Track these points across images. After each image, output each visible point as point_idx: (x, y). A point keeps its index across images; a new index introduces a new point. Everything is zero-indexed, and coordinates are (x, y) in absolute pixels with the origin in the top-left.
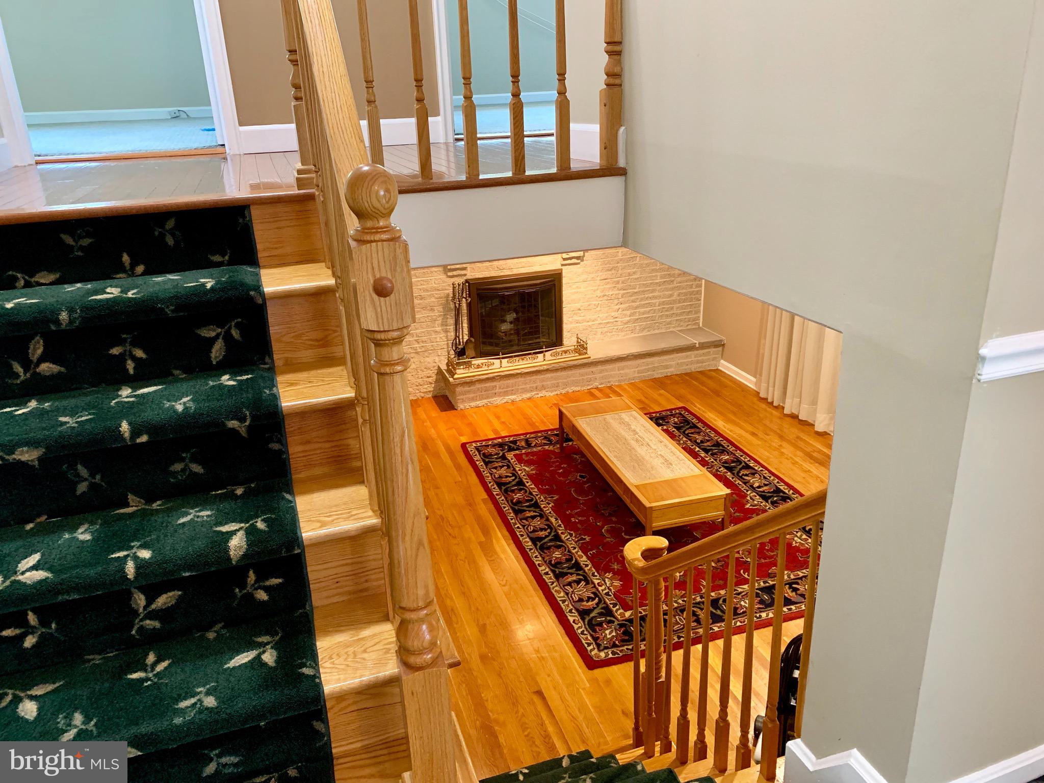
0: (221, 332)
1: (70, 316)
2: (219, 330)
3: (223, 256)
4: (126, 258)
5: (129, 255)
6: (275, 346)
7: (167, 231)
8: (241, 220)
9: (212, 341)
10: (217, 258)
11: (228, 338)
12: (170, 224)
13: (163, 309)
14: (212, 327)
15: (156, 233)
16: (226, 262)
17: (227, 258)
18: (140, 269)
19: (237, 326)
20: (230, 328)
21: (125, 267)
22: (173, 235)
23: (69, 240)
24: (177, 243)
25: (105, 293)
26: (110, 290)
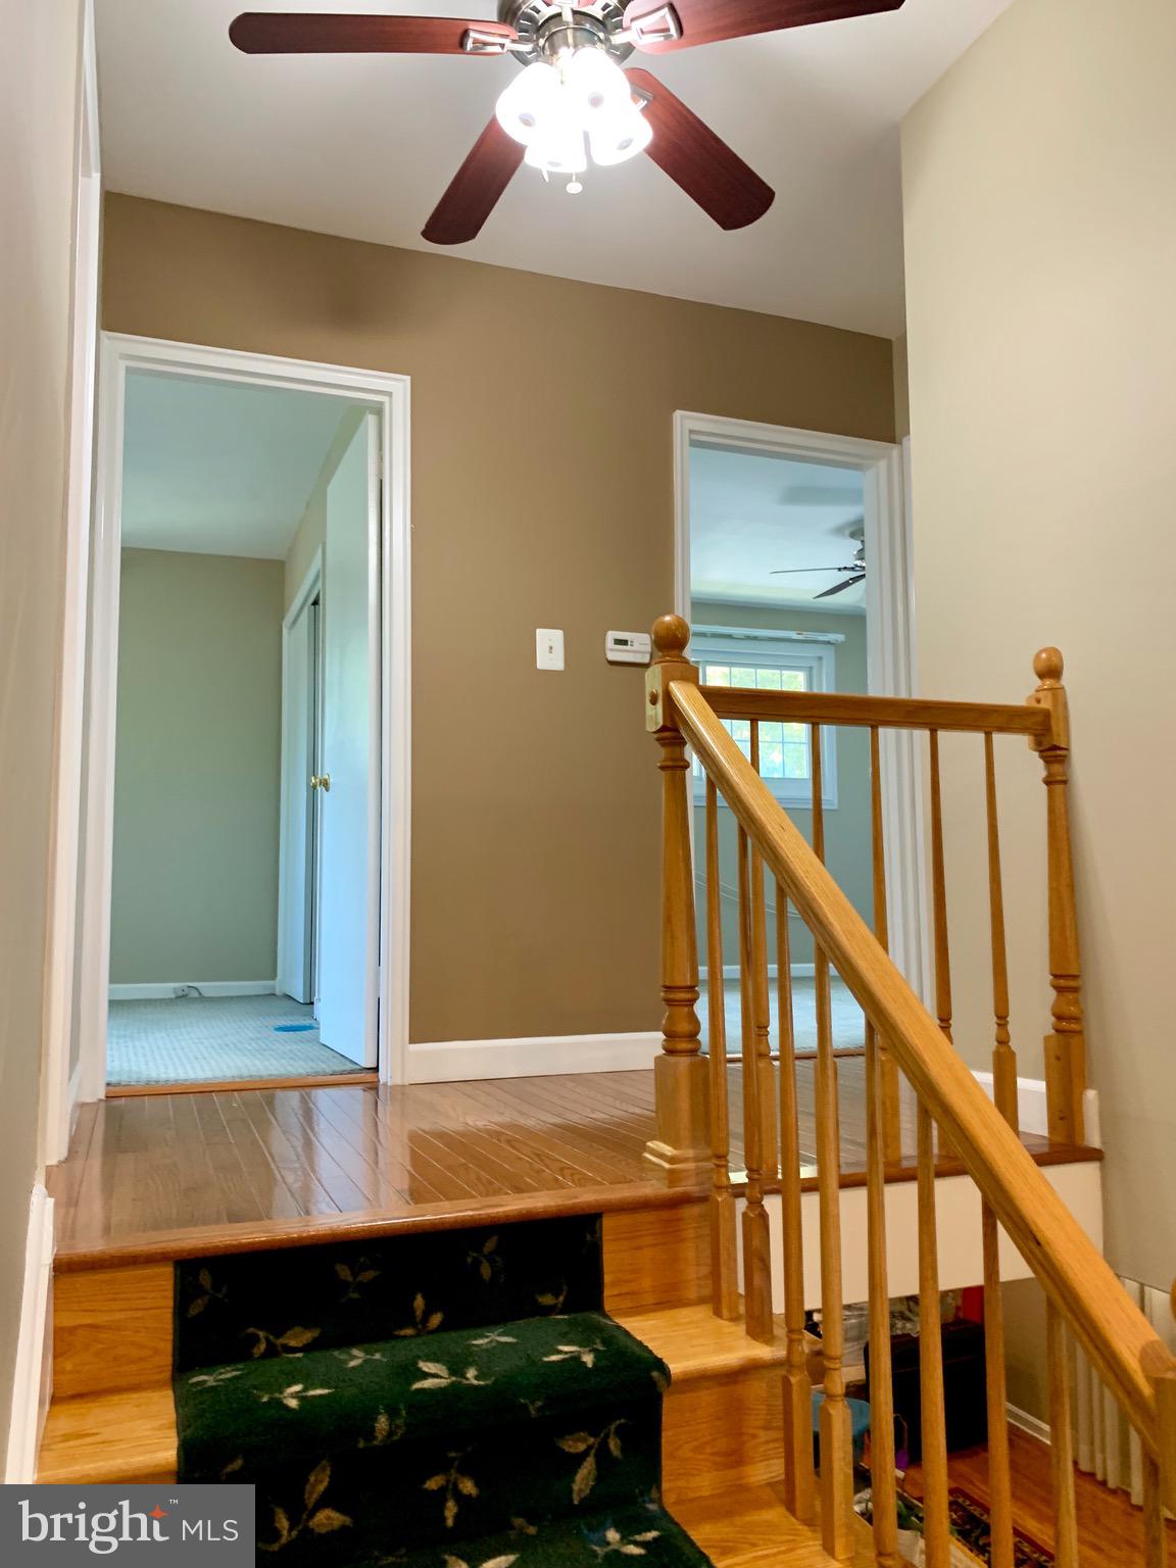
0: (594, 1444)
1: (390, 1425)
2: (591, 1440)
3: (557, 1297)
4: (419, 1302)
5: (424, 1297)
6: (667, 1465)
7: (485, 1256)
8: (589, 1237)
9: (580, 1458)
10: (547, 1300)
11: (603, 1453)
12: (490, 1245)
13: (525, 1406)
14: (582, 1434)
15: (469, 1260)
16: (559, 1305)
17: (561, 1298)
18: (436, 1320)
19: (619, 1432)
20: (607, 1436)
22: (491, 1261)
25: (426, 1375)
26: (427, 1367)
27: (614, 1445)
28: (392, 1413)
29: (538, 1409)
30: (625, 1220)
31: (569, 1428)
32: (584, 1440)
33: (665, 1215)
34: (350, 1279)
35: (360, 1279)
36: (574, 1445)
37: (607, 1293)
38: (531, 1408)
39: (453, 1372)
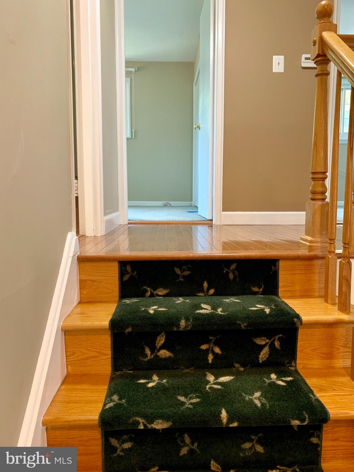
0: (268, 342)
1: (186, 323)
2: (268, 341)
3: (259, 289)
4: (205, 285)
5: (208, 283)
6: (299, 354)
7: (231, 271)
8: (273, 268)
9: (262, 347)
10: (255, 289)
11: (272, 346)
12: (233, 267)
13: (240, 324)
14: (264, 338)
15: (225, 271)
16: (260, 292)
17: (261, 290)
18: (212, 291)
19: (279, 339)
20: (274, 340)
21: (204, 290)
22: (234, 273)
23: (178, 271)
24: (235, 278)
25: (202, 309)
26: (203, 306)
27: (277, 344)
28: (187, 319)
29: (245, 326)
30: (290, 263)
31: (259, 335)
32: (265, 341)
33: (307, 263)
34: (180, 273)
35: (183, 274)
36: (260, 341)
37: (280, 290)
38: (242, 325)
39: (212, 309)
